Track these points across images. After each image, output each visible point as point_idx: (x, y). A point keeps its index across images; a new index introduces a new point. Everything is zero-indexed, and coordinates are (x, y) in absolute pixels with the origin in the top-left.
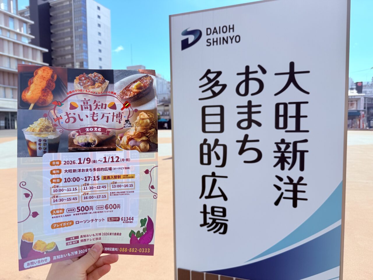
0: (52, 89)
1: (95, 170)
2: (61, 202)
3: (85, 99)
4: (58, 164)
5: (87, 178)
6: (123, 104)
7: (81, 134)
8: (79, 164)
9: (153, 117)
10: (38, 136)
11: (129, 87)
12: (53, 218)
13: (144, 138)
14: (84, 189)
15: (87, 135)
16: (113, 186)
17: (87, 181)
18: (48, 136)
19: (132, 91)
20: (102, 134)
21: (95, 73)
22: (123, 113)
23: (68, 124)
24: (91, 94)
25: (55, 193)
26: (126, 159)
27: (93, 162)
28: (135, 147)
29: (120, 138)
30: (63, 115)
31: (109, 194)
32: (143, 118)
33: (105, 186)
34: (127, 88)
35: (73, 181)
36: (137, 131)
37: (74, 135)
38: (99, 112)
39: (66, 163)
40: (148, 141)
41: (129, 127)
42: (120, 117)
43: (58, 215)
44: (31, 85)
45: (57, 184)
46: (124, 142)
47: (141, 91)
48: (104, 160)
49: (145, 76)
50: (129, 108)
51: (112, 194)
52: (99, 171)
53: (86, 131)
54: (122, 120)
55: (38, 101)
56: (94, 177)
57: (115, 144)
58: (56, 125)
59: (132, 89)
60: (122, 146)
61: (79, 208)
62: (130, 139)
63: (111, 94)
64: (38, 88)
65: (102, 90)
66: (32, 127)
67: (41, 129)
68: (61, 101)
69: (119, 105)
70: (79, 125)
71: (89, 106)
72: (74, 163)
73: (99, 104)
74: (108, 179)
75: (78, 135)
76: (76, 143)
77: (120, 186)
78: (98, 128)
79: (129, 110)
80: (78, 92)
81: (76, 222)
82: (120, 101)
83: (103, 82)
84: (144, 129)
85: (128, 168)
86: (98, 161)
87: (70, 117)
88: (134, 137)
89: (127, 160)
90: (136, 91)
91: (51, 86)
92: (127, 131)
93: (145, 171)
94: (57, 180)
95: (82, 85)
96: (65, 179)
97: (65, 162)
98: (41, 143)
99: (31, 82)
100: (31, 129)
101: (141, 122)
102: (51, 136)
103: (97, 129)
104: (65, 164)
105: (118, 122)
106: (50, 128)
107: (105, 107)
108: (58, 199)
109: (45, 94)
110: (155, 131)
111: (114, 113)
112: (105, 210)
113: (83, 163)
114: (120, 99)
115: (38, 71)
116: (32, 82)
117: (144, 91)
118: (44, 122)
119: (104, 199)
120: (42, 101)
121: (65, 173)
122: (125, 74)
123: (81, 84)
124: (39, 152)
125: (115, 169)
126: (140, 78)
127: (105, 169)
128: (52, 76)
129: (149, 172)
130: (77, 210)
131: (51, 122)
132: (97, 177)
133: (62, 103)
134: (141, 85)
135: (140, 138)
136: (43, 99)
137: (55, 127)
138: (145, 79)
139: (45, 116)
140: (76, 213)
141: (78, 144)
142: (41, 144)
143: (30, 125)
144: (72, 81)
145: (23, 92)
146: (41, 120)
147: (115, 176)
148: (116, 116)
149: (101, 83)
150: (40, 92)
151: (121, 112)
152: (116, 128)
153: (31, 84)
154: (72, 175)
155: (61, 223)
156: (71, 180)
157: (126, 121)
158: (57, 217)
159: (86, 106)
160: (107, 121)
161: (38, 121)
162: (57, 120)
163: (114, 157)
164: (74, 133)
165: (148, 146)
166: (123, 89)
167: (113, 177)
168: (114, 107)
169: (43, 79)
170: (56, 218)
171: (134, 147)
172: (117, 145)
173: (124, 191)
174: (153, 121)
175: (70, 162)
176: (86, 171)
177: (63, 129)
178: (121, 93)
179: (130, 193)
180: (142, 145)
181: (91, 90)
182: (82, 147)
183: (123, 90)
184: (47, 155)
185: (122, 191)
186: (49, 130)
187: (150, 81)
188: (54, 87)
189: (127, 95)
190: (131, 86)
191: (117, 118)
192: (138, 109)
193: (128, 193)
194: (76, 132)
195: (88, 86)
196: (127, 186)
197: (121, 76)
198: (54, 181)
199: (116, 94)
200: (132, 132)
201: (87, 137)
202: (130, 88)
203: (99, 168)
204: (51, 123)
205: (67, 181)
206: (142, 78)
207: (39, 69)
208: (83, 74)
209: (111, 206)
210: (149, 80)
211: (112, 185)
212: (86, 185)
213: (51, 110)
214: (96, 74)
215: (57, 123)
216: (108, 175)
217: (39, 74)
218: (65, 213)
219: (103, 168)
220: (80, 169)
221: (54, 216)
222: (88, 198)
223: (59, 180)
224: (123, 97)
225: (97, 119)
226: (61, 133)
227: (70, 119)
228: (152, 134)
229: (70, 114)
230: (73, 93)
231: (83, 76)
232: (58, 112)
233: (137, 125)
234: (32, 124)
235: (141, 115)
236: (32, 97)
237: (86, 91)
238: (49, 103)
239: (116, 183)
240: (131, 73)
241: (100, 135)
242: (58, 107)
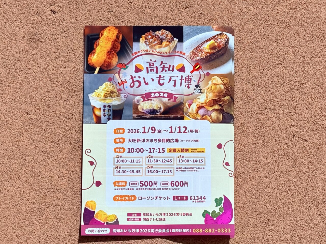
0: (117, 51)
1: (160, 140)
2: (124, 174)
3: (151, 60)
4: (122, 132)
5: (151, 149)
6: (193, 66)
7: (146, 100)
8: (143, 133)
9: (228, 83)
10: (103, 102)
11: (200, 47)
12: (115, 189)
13: (217, 107)
14: (148, 162)
15: (152, 101)
16: (179, 160)
17: (151, 152)
18: (111, 102)
19: (204, 51)
20: (169, 100)
21: (163, 30)
22: (192, 76)
23: (132, 88)
24: (158, 54)
25: (118, 163)
26: (195, 130)
27: (158, 132)
28: (206, 117)
29: (188, 105)
30: (128, 79)
31: (176, 169)
32: (216, 83)
33: (170, 160)
34: (198, 48)
35: (136, 152)
36: (209, 98)
37: (138, 101)
38: (166, 75)
39: (130, 132)
40: (221, 111)
41: (199, 93)
42: (189, 82)
43: (120, 188)
44: (96, 47)
45: (120, 154)
46: (192, 110)
47: (214, 51)
48: (170, 131)
49: (220, 34)
50: (200, 70)
51: (178, 169)
52: (165, 142)
53: (152, 96)
54: (191, 85)
55: (103, 64)
56: (159, 149)
57: (183, 112)
58: (120, 90)
59: (204, 49)
60: (190, 115)
61: (142, 183)
62: (200, 107)
63: (179, 54)
64: (103, 51)
65: (170, 49)
66: (97, 93)
67: (106, 94)
68: (125, 64)
69: (189, 67)
70: (144, 89)
71: (155, 69)
72: (138, 131)
73: (166, 66)
74: (174, 152)
75: (142, 101)
76: (140, 110)
77: (187, 161)
78: (164, 93)
79: (199, 74)
80: (144, 53)
81: (139, 197)
82: (190, 62)
83: (170, 41)
84: (217, 96)
85: (197, 141)
86: (164, 131)
87: (134, 80)
88: (205, 105)
89: (196, 131)
90: (209, 51)
91: (116, 47)
92: (197, 98)
93: (217, 145)
94: (121, 149)
95: (148, 45)
96: (129, 149)
98: (105, 109)
101: (213, 87)
102: (115, 102)
103: (163, 95)
104: (129, 133)
105: (187, 87)
106: (114, 93)
107: (171, 68)
108: (121, 170)
109: (111, 57)
110: (230, 99)
111: (182, 76)
112: (170, 187)
113: (147, 133)
114: (189, 60)
115: (104, 32)
116: (98, 44)
117: (218, 51)
118: (109, 87)
119: (169, 174)
120: (107, 64)
121: (128, 142)
122: (196, 32)
123: (148, 43)
124: (103, 119)
125: (182, 140)
126: (214, 37)
127: (171, 141)
128: (118, 37)
129: (223, 147)
130: (140, 184)
131: (115, 86)
132: (162, 148)
133: (127, 66)
134: (215, 44)
135: (212, 106)
136: (109, 62)
137: (119, 92)
138: (220, 37)
139: (110, 80)
140: (139, 187)
141: (143, 111)
142: (105, 110)
143: (95, 90)
144: (138, 41)
145: (90, 56)
146: (106, 84)
147: (182, 149)
148: (184, 80)
149: (169, 42)
150: (105, 54)
151: (190, 75)
152: (184, 94)
153: (97, 46)
154: (136, 145)
155: (123, 196)
156: (135, 150)
157: (196, 86)
158: (119, 189)
159: (152, 69)
160: (175, 86)
161: (103, 86)
162: (122, 84)
163: (182, 128)
164: (139, 99)
165: (221, 117)
169: (108, 40)
170: (118, 191)
171: (204, 117)
172: (185, 114)
173: (192, 167)
174: (228, 87)
175: (134, 131)
176: (151, 142)
177: (128, 94)
178: (191, 53)
179: (199, 170)
180: (214, 115)
181: (158, 50)
182: (147, 114)
183: (194, 50)
184: (111, 121)
185: (190, 167)
186: (114, 95)
187: (225, 40)
188: (119, 48)
189: (198, 56)
190: (203, 46)
191: (185, 82)
192: (210, 73)
193: (197, 170)
194: (141, 97)
195: (155, 45)
196: (196, 162)
197: (191, 33)
198: (117, 150)
199: (186, 55)
200: (202, 99)
201: (152, 103)
202: (202, 48)
203: (165, 139)
204: (115, 88)
205: (130, 151)
206: (216, 37)
207: (105, 29)
208: (149, 32)
209: (177, 183)
211: (179, 159)
212: (151, 157)
213: (116, 73)
214: (163, 32)
215: (121, 87)
216: (175, 148)
217: (105, 35)
218: (128, 187)
219: (168, 139)
220: (145, 139)
221: (116, 187)
222: (152, 172)
223: (122, 149)
224: (194, 58)
225: (164, 83)
226: (126, 99)
227: (135, 83)
228: (226, 102)
229: (135, 77)
230: (138, 54)
231: (150, 34)
232: (123, 76)
233: (209, 91)
234: (97, 89)
235: (213, 80)
236: (98, 60)
237: (153, 51)
238: (113, 66)
239: (183, 157)
240: (203, 30)
241: (166, 101)
242: (122, 70)
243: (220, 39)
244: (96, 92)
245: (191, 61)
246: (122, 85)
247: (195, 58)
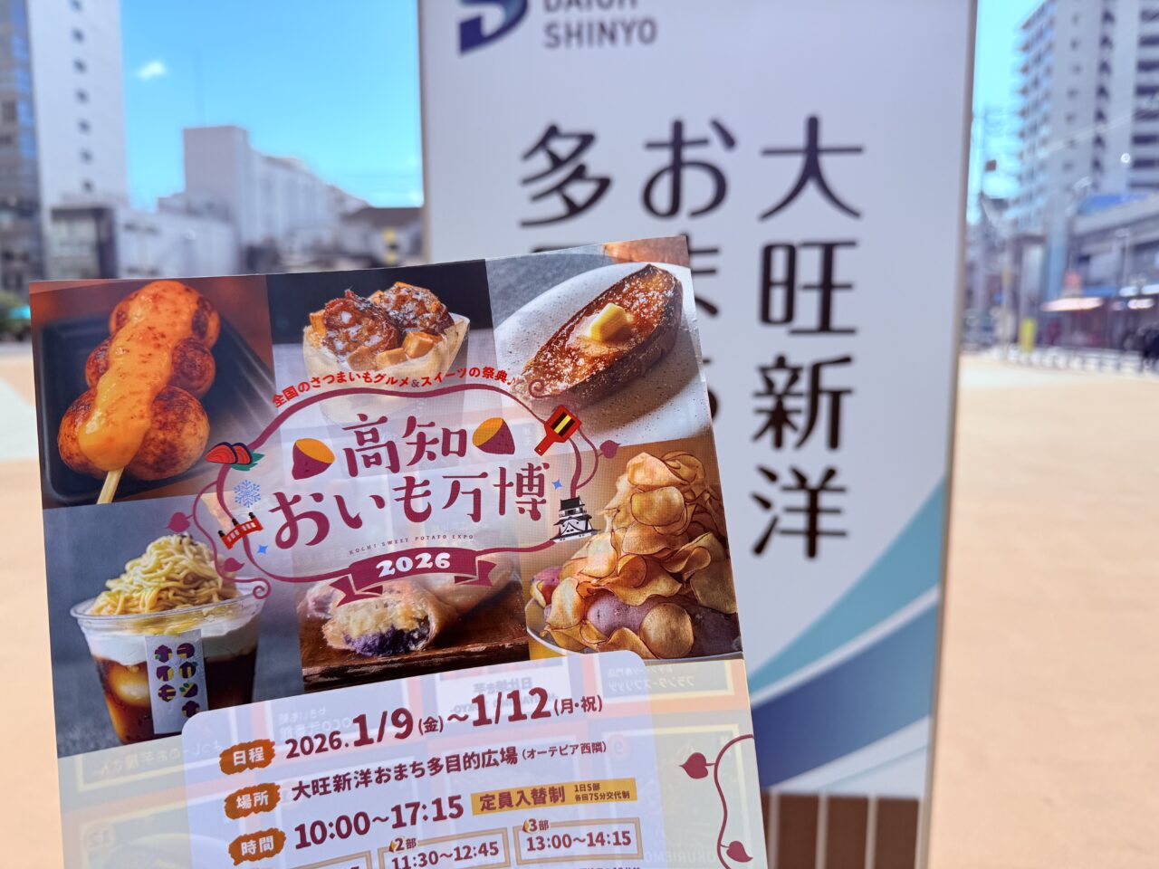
0: (199, 387)
1: (435, 765)
3: (363, 417)
4: (260, 758)
5: (403, 810)
6: (546, 424)
7: (357, 593)
8: (357, 744)
9: (700, 477)
10: (151, 631)
11: (565, 339)
13: (662, 587)
15: (385, 597)
16: (530, 840)
17: (405, 825)
18: (195, 628)
19: (582, 355)
20: (458, 580)
21: (401, 285)
22: (546, 466)
23: (289, 550)
24: (389, 388)
26: (583, 700)
27: (424, 729)
28: (623, 637)
29: (544, 592)
30: (264, 508)
32: (648, 481)
33: (491, 844)
34: (557, 343)
35: (337, 837)
36: (625, 550)
37: (322, 605)
38: (434, 473)
39: (298, 750)
40: (682, 602)
41: (583, 532)
42: (536, 490)
44: (98, 379)
45: (261, 865)
46: (562, 609)
47: (625, 348)
48: (475, 715)
49: (639, 274)
50: (576, 437)
52: (459, 769)
53: (382, 575)
54: (544, 502)
55: (136, 456)
56: (438, 802)
57: (524, 624)
58: (233, 565)
59: (582, 346)
60: (554, 634)
62: (592, 596)
63: (481, 380)
64: (134, 393)
65: (442, 363)
66: (119, 592)
67: (163, 595)
68: (246, 444)
69: (527, 430)
70: (343, 548)
71: (384, 452)
72: (334, 741)
73: (431, 434)
74: (501, 807)
75: (343, 602)
76: (336, 643)
77: (565, 841)
78: (434, 552)
79: (572, 450)
80: (325, 387)
82: (530, 407)
83: (439, 328)
84: (659, 538)
85: (598, 747)
86: (450, 718)
87: (296, 513)
88: (614, 584)
89: (588, 704)
91: (195, 373)
92: (575, 557)
93: (684, 761)
94: (262, 841)
95: (343, 353)
96: (301, 829)
97: (291, 745)
98: (166, 664)
99: (98, 365)
100: (117, 601)
101: (637, 502)
102: (215, 625)
104: (292, 755)
105: (527, 514)
106: (206, 584)
107: (454, 444)
109: (172, 417)
110: (717, 544)
111: (503, 471)
113: (376, 739)
114: (526, 399)
115: (128, 308)
116: (103, 363)
117: (641, 348)
118: (178, 556)
120: (158, 452)
121: (296, 799)
122: (540, 277)
123: (340, 345)
124: (161, 712)
125: (532, 753)
126: (617, 288)
127: (486, 760)
128: (198, 326)
129: (711, 770)
131: (206, 551)
132: (451, 799)
133: (257, 451)
134: (624, 320)
135: (641, 585)
136: (164, 442)
137: (230, 574)
138: (641, 287)
139: (179, 524)
141: (347, 647)
142: (168, 668)
143: (110, 584)
144: (295, 337)
145: (65, 421)
146: (159, 547)
147: (534, 792)
148: (515, 487)
149: (432, 332)
150: (144, 408)
151: (538, 460)
152: (521, 545)
153: (98, 375)
154: (329, 808)
156: (331, 830)
157: (565, 505)
159: (370, 453)
160: (476, 516)
161: (144, 557)
162: (237, 538)
163: (524, 694)
164: (325, 593)
165: (687, 628)
166: (538, 349)
167: (528, 796)
168: (500, 441)
169: (153, 342)
171: (615, 636)
172: (533, 630)
173: (588, 865)
174: (702, 495)
176: (396, 778)
177: (271, 580)
178: (528, 368)
180: (655, 623)
181: (389, 370)
182: (366, 657)
183: (540, 354)
184: (203, 718)
185: (579, 865)
186: (204, 592)
187: (665, 298)
188: (210, 374)
189: (560, 378)
190: (577, 333)
191: (520, 493)
192: (616, 440)
194: (333, 585)
195: (374, 350)
196: (603, 842)
197: (522, 287)
198: (246, 848)
199: (509, 379)
200: (598, 558)
202: (571, 341)
203: (458, 756)
204: (207, 557)
205: (309, 839)
206: (627, 286)
207: (133, 295)
208: (342, 295)
210: (661, 292)
211: (527, 836)
212: (404, 845)
213: (204, 491)
214: (403, 292)
215: (238, 551)
216: (503, 787)
217: (135, 320)
219: (474, 754)
220: (368, 772)
223: (271, 839)
224: (542, 388)
225: (429, 507)
226: (262, 602)
227: (300, 523)
228: (701, 563)
229: (297, 499)
230: (303, 396)
231: (345, 303)
232: (238, 500)
233: (622, 521)
234: (116, 576)
235: (634, 470)
236: (111, 440)
237: (366, 376)
238: (189, 458)
239: (544, 825)
240: (568, 265)
241: (448, 587)
242: (234, 475)
243: (642, 295)
244: (114, 591)
245: (532, 402)
246: (241, 541)
247: (548, 387)
